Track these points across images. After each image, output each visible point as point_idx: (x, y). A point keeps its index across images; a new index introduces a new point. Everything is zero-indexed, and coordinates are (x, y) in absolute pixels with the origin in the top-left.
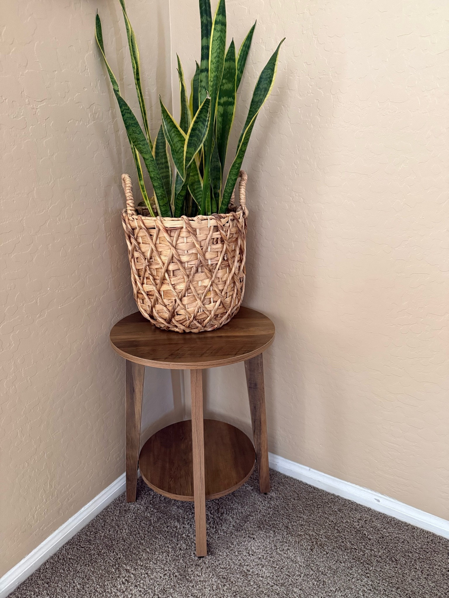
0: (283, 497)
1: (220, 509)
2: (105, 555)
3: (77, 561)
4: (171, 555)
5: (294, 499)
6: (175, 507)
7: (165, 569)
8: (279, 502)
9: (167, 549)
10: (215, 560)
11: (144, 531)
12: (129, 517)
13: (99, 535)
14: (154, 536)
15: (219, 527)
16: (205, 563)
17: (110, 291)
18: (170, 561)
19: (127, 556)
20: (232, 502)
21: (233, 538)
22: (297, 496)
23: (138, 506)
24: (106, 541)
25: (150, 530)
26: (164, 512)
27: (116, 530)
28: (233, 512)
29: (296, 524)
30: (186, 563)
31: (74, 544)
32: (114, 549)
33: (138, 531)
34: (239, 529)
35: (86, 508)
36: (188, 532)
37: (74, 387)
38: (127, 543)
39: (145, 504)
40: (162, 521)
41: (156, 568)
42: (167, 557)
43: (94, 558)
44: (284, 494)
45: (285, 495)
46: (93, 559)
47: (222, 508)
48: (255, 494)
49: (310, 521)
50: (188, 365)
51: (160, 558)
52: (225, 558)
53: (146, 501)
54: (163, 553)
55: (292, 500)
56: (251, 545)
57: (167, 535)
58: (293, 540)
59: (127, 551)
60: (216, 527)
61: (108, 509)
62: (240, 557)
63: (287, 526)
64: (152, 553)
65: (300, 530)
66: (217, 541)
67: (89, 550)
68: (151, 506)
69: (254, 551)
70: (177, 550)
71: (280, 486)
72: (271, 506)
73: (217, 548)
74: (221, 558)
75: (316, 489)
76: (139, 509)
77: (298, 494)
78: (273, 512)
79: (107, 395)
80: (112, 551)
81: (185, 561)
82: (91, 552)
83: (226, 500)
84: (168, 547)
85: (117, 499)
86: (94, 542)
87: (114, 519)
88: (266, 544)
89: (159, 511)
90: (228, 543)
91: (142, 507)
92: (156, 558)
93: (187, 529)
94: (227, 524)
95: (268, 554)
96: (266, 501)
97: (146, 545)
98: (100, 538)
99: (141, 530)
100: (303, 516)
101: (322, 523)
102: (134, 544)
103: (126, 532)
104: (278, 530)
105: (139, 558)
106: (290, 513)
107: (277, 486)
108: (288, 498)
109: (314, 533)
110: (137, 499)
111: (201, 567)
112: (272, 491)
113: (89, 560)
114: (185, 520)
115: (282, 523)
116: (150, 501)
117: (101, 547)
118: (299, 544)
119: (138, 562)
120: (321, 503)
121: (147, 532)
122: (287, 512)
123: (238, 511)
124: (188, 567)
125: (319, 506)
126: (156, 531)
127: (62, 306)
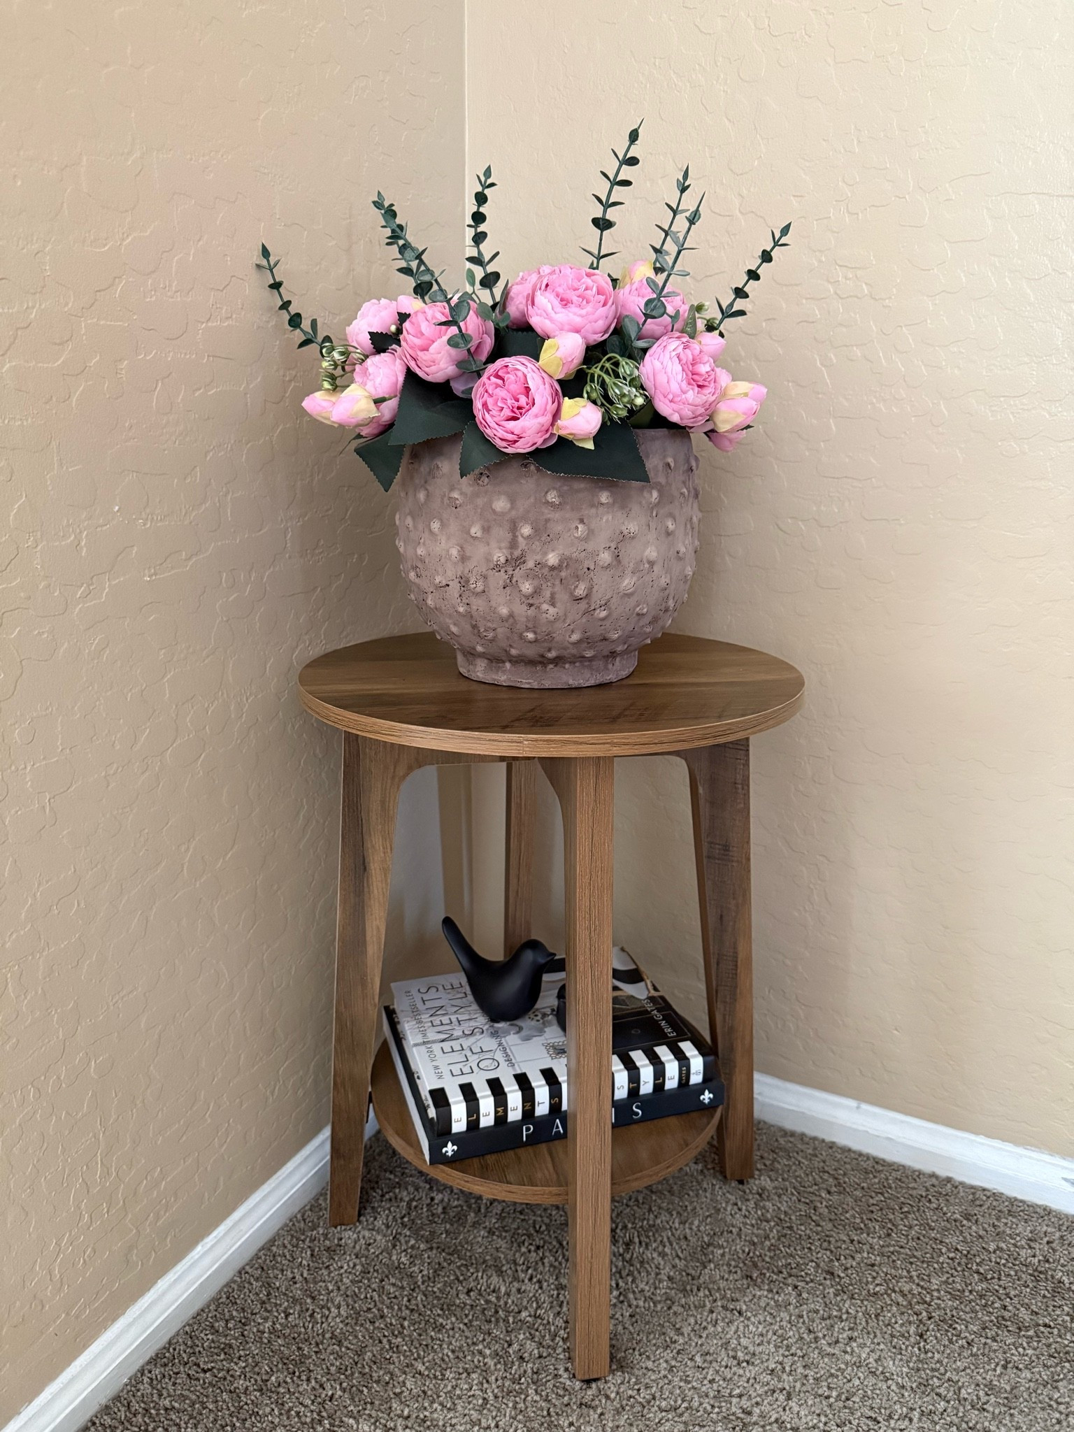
0: (794, 1188)
1: (618, 1231)
2: (281, 1390)
3: (191, 1417)
4: (497, 1380)
5: (829, 1193)
6: (482, 1233)
7: (484, 1424)
8: (787, 1202)
9: (479, 1361)
10: (636, 1387)
11: (396, 1307)
12: (342, 1267)
13: (255, 1330)
14: (432, 1321)
15: (627, 1284)
16: (607, 1397)
17: (290, 557)
18: (496, 1397)
19: (354, 1389)
20: (650, 1210)
21: (675, 1313)
22: (836, 1182)
23: (367, 1234)
24: (280, 1345)
25: (417, 1305)
26: (449, 1248)
27: (307, 1310)
28: (660, 1239)
29: (854, 1264)
30: (547, 1400)
31: (177, 1361)
32: (310, 1371)
33: (379, 1310)
34: (688, 1288)
35: (209, 1246)
36: (534, 1305)
37: (183, 848)
38: (348, 1348)
39: (388, 1227)
40: (448, 1277)
41: (454, 1421)
42: (486, 1385)
43: (246, 1404)
44: (797, 1181)
45: (800, 1183)
46: (246, 1407)
47: (625, 1227)
48: (713, 1185)
49: (893, 1253)
50: (581, 743)
51: (461, 1389)
52: (665, 1377)
53: (391, 1218)
54: (469, 1374)
55: (823, 1195)
56: (736, 1332)
57: (470, 1317)
58: (857, 1311)
59: (352, 1374)
60: (617, 1285)
61: (274, 1249)
62: (711, 1372)
63: (831, 1270)
64: (435, 1377)
65: (870, 1279)
66: (631, 1328)
67: (229, 1378)
68: (408, 1233)
69: (751, 1348)
70: (513, 1362)
71: (779, 1159)
72: (769, 1216)
73: (634, 1349)
74: (653, 1378)
75: (881, 1162)
76: (369, 1245)
77: (836, 1179)
78: (778, 1231)
79: (275, 887)
80: (304, 1378)
81: (543, 1393)
82: (235, 1385)
83: (631, 1203)
84: (480, 1352)
85: (296, 1217)
86: (242, 1353)
87: (298, 1277)
88: (781, 1327)
89: (435, 1245)
90: (664, 1330)
91: (379, 1238)
92: (449, 1392)
93: (531, 1295)
94: (648, 1273)
95: (796, 1358)
96: (748, 1200)
97: (410, 1351)
98: (261, 1338)
99: (388, 1307)
100: (869, 1239)
101: (928, 1255)
102: (372, 1352)
103: (339, 1315)
104: (807, 1283)
105: (394, 1394)
106: (827, 1233)
107: (771, 1158)
108: (811, 1190)
109: (914, 1287)
110: (360, 1215)
111: (599, 1411)
112: (757, 1173)
113: (232, 1409)
114: (519, 1268)
115: (812, 1261)
116: (402, 1218)
117: (267, 1364)
118: (878, 1320)
119: (394, 1405)
120: (908, 1199)
121: (408, 1312)
122: (819, 1229)
123: (673, 1235)
124: (557, 1414)
125: (906, 1209)
126: (434, 1306)
127: (155, 574)
